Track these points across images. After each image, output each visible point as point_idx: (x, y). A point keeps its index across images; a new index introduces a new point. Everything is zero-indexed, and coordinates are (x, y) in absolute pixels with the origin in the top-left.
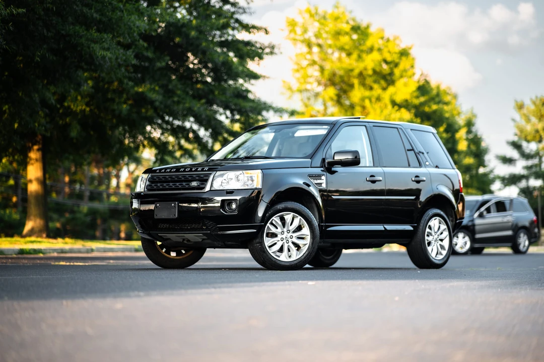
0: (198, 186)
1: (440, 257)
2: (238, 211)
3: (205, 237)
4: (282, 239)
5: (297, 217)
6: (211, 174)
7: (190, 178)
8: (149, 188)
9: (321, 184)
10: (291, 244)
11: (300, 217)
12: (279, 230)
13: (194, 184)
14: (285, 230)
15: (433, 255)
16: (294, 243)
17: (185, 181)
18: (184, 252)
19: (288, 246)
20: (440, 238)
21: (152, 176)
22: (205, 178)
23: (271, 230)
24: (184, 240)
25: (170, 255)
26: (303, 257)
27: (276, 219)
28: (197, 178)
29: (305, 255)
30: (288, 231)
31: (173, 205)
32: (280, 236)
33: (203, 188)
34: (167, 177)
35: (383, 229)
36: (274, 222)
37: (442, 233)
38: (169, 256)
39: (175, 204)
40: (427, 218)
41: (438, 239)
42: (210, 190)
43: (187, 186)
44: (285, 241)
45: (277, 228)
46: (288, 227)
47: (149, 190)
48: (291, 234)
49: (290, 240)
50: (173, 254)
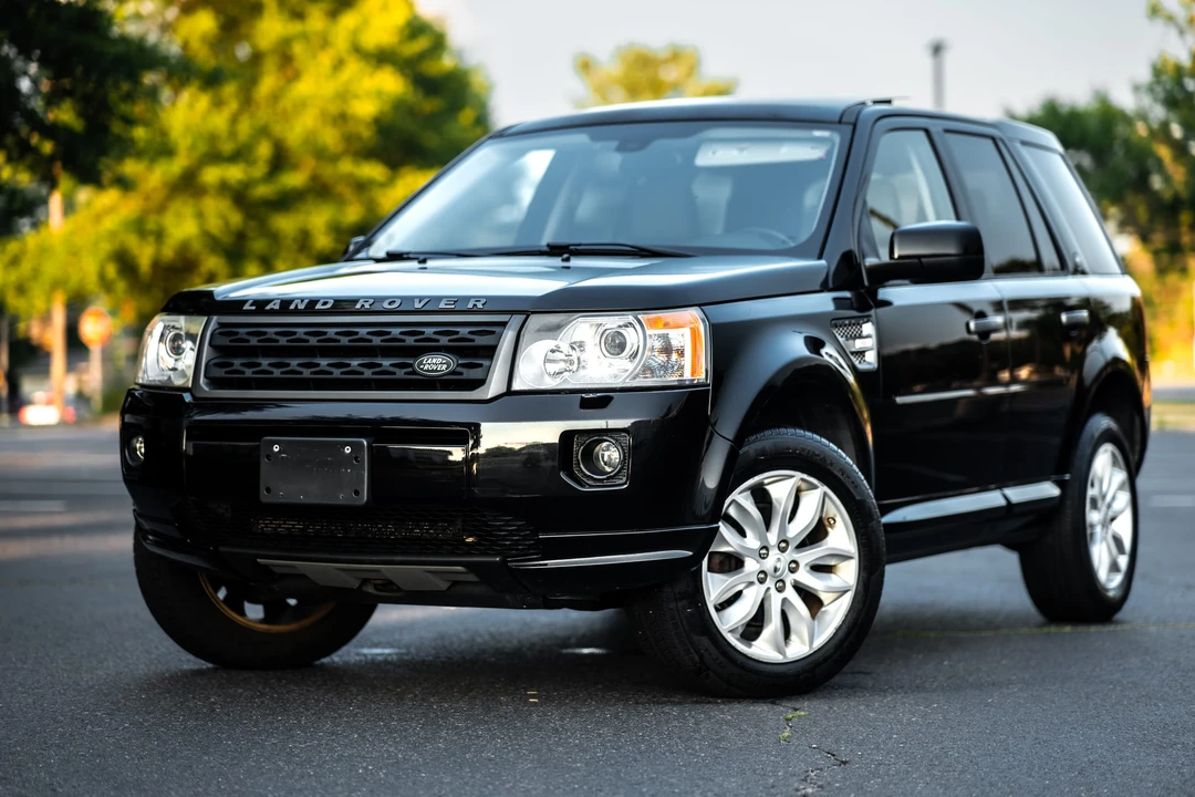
0: (453, 373)
1: (1118, 579)
2: (632, 478)
3: (472, 578)
4: (762, 577)
5: (815, 487)
6: (504, 324)
7: (410, 341)
8: (220, 373)
9: (861, 353)
10: (790, 593)
11: (826, 489)
12: (752, 541)
13: (435, 364)
14: (773, 537)
15: (1102, 573)
16: (800, 589)
17: (386, 352)
18: (292, 602)
19: (785, 601)
20: (1111, 514)
21: (221, 325)
22: (480, 341)
23: (725, 541)
24: (365, 581)
25: (242, 613)
26: (834, 641)
27: (741, 498)
28: (444, 341)
29: (840, 633)
30: (783, 544)
31: (348, 450)
32: (751, 565)
33: (480, 383)
34: (301, 330)
35: (1003, 502)
36: (732, 512)
37: (1114, 498)
38: (240, 619)
39: (357, 447)
40: (1088, 451)
41: (1109, 518)
42: (509, 392)
43: (400, 374)
44: (770, 583)
45: (743, 534)
46: (783, 529)
47: (214, 382)
48: (790, 554)
49: (790, 579)
50: (254, 612)
